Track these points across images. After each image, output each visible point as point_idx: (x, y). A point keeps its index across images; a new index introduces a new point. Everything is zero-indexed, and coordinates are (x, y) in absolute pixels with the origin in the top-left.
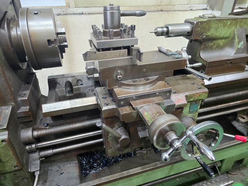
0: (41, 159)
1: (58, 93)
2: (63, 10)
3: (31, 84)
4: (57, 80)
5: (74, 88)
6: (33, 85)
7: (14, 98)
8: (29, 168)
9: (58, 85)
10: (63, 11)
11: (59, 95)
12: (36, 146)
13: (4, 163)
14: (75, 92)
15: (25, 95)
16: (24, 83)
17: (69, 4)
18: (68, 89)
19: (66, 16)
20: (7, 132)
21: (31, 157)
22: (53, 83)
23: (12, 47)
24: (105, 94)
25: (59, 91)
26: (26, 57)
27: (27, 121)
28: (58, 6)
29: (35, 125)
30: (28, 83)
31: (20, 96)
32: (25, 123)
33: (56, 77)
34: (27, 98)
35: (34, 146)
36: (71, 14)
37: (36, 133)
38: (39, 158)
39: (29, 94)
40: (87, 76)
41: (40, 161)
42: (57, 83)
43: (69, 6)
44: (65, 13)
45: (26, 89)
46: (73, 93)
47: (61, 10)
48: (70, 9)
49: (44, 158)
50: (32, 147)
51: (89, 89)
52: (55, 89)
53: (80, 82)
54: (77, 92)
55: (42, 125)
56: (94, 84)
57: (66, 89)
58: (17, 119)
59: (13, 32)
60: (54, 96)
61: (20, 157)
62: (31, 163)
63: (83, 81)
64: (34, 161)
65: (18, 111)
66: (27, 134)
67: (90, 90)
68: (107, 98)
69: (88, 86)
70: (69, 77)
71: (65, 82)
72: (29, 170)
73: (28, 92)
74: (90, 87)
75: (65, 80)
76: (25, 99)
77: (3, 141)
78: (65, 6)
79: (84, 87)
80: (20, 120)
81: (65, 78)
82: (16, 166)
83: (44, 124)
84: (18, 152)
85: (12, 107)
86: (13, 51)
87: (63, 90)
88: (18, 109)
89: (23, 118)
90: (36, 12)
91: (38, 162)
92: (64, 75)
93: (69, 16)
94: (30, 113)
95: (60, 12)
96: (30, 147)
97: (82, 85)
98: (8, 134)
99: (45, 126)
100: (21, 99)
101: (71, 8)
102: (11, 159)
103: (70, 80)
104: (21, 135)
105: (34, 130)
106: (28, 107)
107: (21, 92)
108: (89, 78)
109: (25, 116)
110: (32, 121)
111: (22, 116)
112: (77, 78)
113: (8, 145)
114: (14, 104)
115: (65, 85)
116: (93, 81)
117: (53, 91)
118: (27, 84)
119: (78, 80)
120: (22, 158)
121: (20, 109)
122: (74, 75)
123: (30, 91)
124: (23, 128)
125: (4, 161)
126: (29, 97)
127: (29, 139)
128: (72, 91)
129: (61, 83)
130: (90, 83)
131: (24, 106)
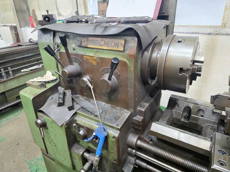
0: (135, 166)
1: (174, 113)
2: (216, 29)
3: (153, 98)
4: (178, 101)
5: (192, 116)
6: (154, 99)
7: (135, 107)
8: (124, 167)
9: (177, 107)
10: (216, 31)
11: (174, 116)
12: (135, 153)
13: (109, 152)
14: (191, 121)
15: (144, 106)
16: (149, 94)
17: (226, 24)
18: (186, 114)
19: (218, 36)
20: (119, 132)
21: (129, 159)
22: (173, 102)
23: (148, 67)
24: (225, 148)
25: (175, 112)
26: (156, 78)
27: (137, 128)
28: (212, 26)
29: (142, 134)
30: (152, 96)
31: (140, 105)
32: (135, 129)
33: (178, 98)
34: (144, 110)
35: (134, 151)
36: (223, 34)
37: (139, 142)
38: (134, 164)
39: (147, 107)
40: (213, 110)
41: (134, 167)
42: (177, 104)
43: (225, 26)
44: (217, 33)
45: (147, 102)
46: (189, 120)
47: (214, 30)
48: (224, 29)
49: (137, 167)
50: (132, 151)
51: (209, 124)
52: (172, 109)
53: (201, 113)
54: (194, 122)
55: (147, 138)
56: (217, 122)
57: (183, 113)
58: (131, 123)
59: (154, 55)
60: (169, 116)
61: (120, 155)
62: (126, 164)
63: (205, 113)
64: (129, 163)
65: (134, 117)
66: (133, 139)
67: (210, 127)
68: (226, 153)
69: (209, 120)
70: (191, 103)
71: (185, 106)
72: (123, 169)
73: (147, 105)
74: (211, 123)
75: (185, 104)
76: (142, 110)
77: (114, 137)
78: (220, 26)
79: (204, 120)
80: (133, 125)
81: (187, 102)
82: (115, 160)
83: (149, 138)
84: (121, 150)
85: (131, 113)
86: (148, 71)
87: (180, 113)
88: (135, 116)
89: (135, 125)
90: (180, 40)
91: (132, 167)
92: (187, 98)
93: (220, 36)
94: (142, 123)
95: (212, 32)
96: (131, 150)
97: (202, 116)
98: (119, 134)
99: (149, 140)
100: (139, 109)
101: (227, 28)
102: (114, 153)
103: (191, 106)
104: (128, 138)
105: (139, 138)
106: (142, 118)
107: (142, 102)
108: (214, 113)
109: (137, 124)
110: (140, 130)
111: (135, 123)
112: (199, 107)
113: (116, 142)
114: (133, 111)
115: (184, 109)
116: (218, 117)
117: (170, 110)
118: (150, 97)
119: (200, 110)
120: (122, 156)
121: (136, 117)
122: (198, 102)
123: (149, 105)
124: (132, 132)
125: (110, 151)
126: (146, 109)
127: (132, 145)
128: (188, 117)
129: (181, 105)
130: (214, 118)
131: (140, 116)
